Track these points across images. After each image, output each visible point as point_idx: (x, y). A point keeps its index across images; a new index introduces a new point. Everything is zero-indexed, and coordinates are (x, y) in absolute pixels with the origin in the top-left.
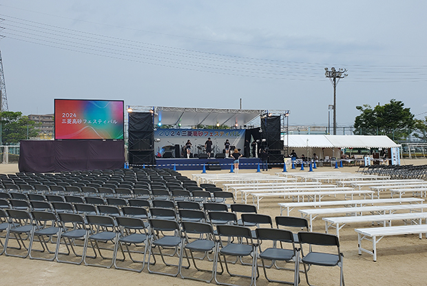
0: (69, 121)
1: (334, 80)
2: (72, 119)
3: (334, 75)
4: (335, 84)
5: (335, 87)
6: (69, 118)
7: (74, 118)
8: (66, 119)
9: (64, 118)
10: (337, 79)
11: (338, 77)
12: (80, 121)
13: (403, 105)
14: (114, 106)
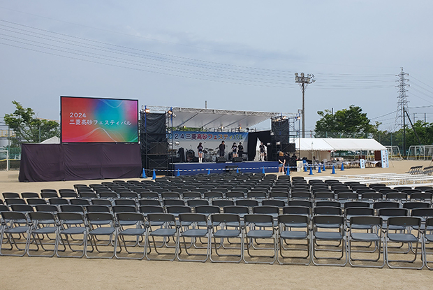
0: (78, 122)
1: (303, 85)
2: (81, 119)
3: (303, 80)
4: (303, 89)
5: (303, 92)
6: (78, 118)
7: (83, 118)
8: (75, 119)
9: (72, 119)
10: (305, 84)
11: (306, 82)
12: (90, 122)
13: (361, 110)
14: (127, 105)
